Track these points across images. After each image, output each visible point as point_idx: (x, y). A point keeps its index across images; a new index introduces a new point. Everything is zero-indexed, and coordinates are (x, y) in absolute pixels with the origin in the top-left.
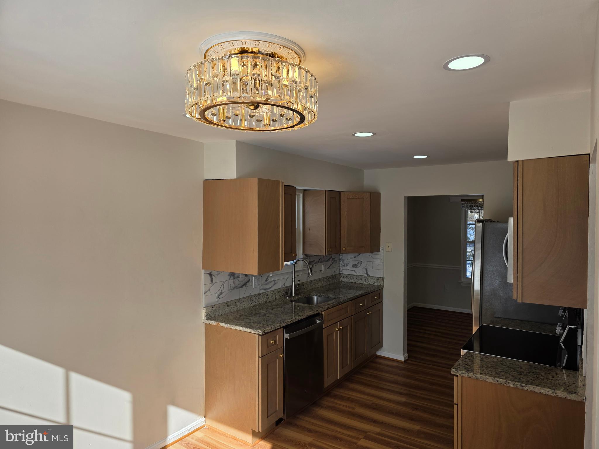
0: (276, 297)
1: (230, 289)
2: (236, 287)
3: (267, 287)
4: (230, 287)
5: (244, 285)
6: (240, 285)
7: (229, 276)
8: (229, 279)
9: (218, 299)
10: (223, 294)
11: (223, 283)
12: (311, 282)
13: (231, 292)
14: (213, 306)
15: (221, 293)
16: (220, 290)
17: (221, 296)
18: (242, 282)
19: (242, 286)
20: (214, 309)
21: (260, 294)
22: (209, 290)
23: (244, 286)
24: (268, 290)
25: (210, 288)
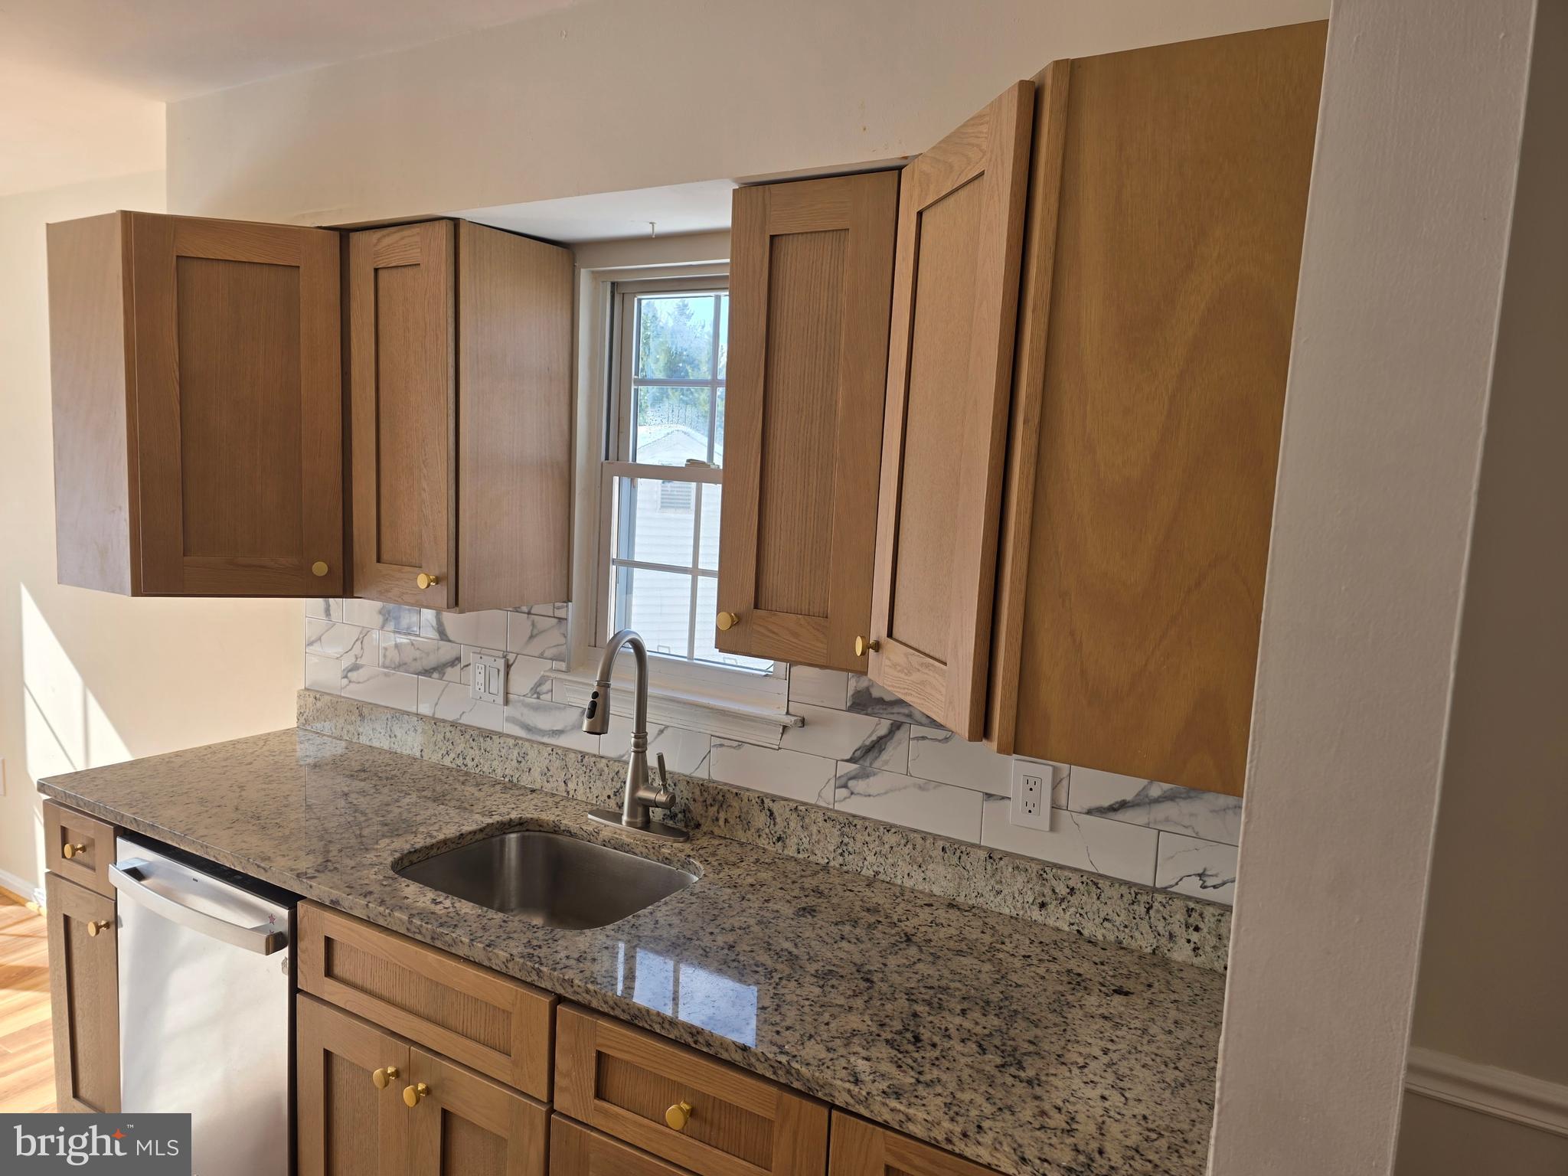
0: (571, 786)
1: (384, 662)
2: (400, 666)
3: (543, 721)
4: (385, 656)
5: (434, 669)
6: (418, 666)
7: (381, 619)
8: (382, 627)
9: (345, 681)
10: (361, 671)
11: (361, 633)
12: (849, 822)
13: (386, 675)
14: (318, 696)
15: (355, 668)
16: (352, 653)
17: (353, 675)
18: (428, 654)
19: (427, 672)
20: (319, 704)
21: (488, 735)
22: (319, 639)
23: (436, 675)
24: (546, 740)
25: (322, 635)
